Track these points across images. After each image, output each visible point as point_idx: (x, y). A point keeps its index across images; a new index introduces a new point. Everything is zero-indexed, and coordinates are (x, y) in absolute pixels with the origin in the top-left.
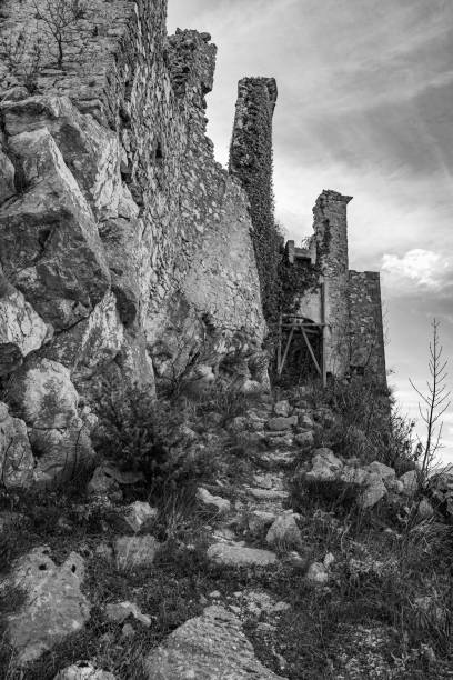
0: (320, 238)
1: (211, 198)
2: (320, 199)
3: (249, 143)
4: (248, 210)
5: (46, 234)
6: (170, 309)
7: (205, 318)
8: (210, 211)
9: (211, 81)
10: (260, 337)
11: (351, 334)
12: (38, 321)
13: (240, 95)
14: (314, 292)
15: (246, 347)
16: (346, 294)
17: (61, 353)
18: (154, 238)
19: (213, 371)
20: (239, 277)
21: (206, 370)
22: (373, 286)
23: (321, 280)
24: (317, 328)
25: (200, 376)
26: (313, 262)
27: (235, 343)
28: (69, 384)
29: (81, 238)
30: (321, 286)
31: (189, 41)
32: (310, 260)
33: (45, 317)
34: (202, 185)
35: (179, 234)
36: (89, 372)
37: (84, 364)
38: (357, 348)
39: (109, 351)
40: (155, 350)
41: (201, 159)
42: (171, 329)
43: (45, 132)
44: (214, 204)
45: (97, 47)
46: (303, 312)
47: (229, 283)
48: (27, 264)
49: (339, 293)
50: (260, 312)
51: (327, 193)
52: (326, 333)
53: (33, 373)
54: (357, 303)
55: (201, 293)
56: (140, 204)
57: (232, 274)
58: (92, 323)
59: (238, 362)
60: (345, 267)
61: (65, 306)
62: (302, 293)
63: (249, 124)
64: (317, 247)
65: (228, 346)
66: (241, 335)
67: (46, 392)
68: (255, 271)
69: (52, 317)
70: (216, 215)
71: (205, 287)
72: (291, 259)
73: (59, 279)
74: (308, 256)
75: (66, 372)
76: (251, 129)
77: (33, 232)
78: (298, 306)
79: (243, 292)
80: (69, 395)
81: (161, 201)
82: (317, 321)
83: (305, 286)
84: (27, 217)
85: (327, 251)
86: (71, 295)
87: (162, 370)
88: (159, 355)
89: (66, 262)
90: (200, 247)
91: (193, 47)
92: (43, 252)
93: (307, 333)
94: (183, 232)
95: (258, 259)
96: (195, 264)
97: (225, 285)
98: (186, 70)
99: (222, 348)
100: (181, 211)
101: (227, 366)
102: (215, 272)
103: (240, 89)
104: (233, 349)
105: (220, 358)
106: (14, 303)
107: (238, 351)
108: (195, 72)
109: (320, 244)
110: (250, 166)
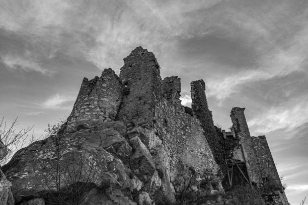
0: (235, 127)
1: (186, 126)
2: (232, 112)
3: (197, 103)
4: (201, 125)
5: (139, 161)
6: (178, 168)
7: (191, 169)
8: (187, 130)
9: (180, 89)
10: (215, 172)
11: (259, 164)
12: (140, 182)
13: (192, 88)
14: (238, 148)
15: (209, 177)
16: (252, 147)
17: (146, 189)
18: (168, 147)
19: (198, 188)
20: (202, 150)
21: (195, 188)
22: (264, 142)
23: (240, 143)
24: (242, 163)
25: (193, 190)
26: (234, 136)
27: (204, 176)
28: (149, 197)
29: (147, 161)
30: (240, 145)
31: (171, 80)
32: (233, 136)
33: (141, 180)
34: (183, 123)
35: (177, 141)
36: (153, 193)
37: (152, 191)
38: (263, 169)
39: (157, 187)
40: (175, 183)
41: (181, 114)
42: (179, 175)
43: (137, 137)
44: (188, 128)
45: (145, 108)
46: (235, 157)
47: (198, 154)
48: (136, 169)
49: (249, 147)
50: (214, 162)
51: (234, 109)
52: (248, 165)
53: (140, 195)
54: (258, 150)
55: (189, 160)
56: (162, 140)
57: (199, 150)
58: (152, 180)
59: (207, 183)
60: (249, 135)
61: (145, 177)
62: (233, 150)
63: (196, 96)
64: (235, 130)
65: (201, 177)
66: (206, 172)
67: (143, 200)
68: (208, 147)
69: (143, 180)
70: (189, 131)
71: (189, 157)
72: (225, 137)
73: (143, 171)
74: (231, 134)
75: (148, 194)
76: (197, 98)
77: (137, 161)
78: (232, 155)
79: (205, 156)
80: (149, 200)
81: (168, 136)
82: (242, 160)
83: (233, 146)
84: (135, 159)
85: (240, 131)
86: (146, 174)
87: (178, 190)
88: (176, 185)
89: (145, 167)
90: (185, 144)
91: (173, 82)
92: (140, 165)
93: (239, 166)
94: (179, 141)
95: (208, 142)
96: (184, 150)
97: (197, 154)
98: (171, 90)
99: (199, 179)
100: (177, 134)
101: (203, 185)
102: (192, 151)
103: (191, 86)
104: (204, 178)
105: (200, 183)
106: (134, 178)
107: (207, 179)
108: (175, 89)
109: (236, 129)
110: (199, 110)
